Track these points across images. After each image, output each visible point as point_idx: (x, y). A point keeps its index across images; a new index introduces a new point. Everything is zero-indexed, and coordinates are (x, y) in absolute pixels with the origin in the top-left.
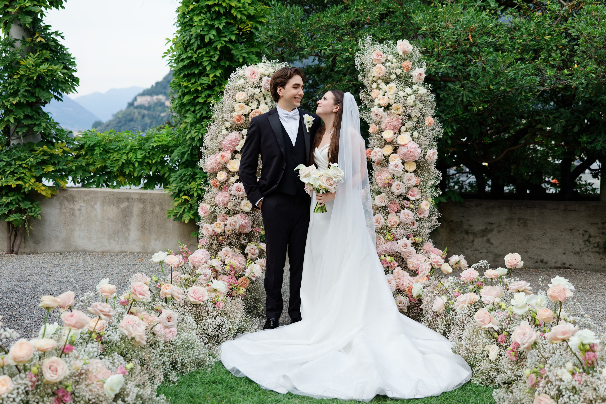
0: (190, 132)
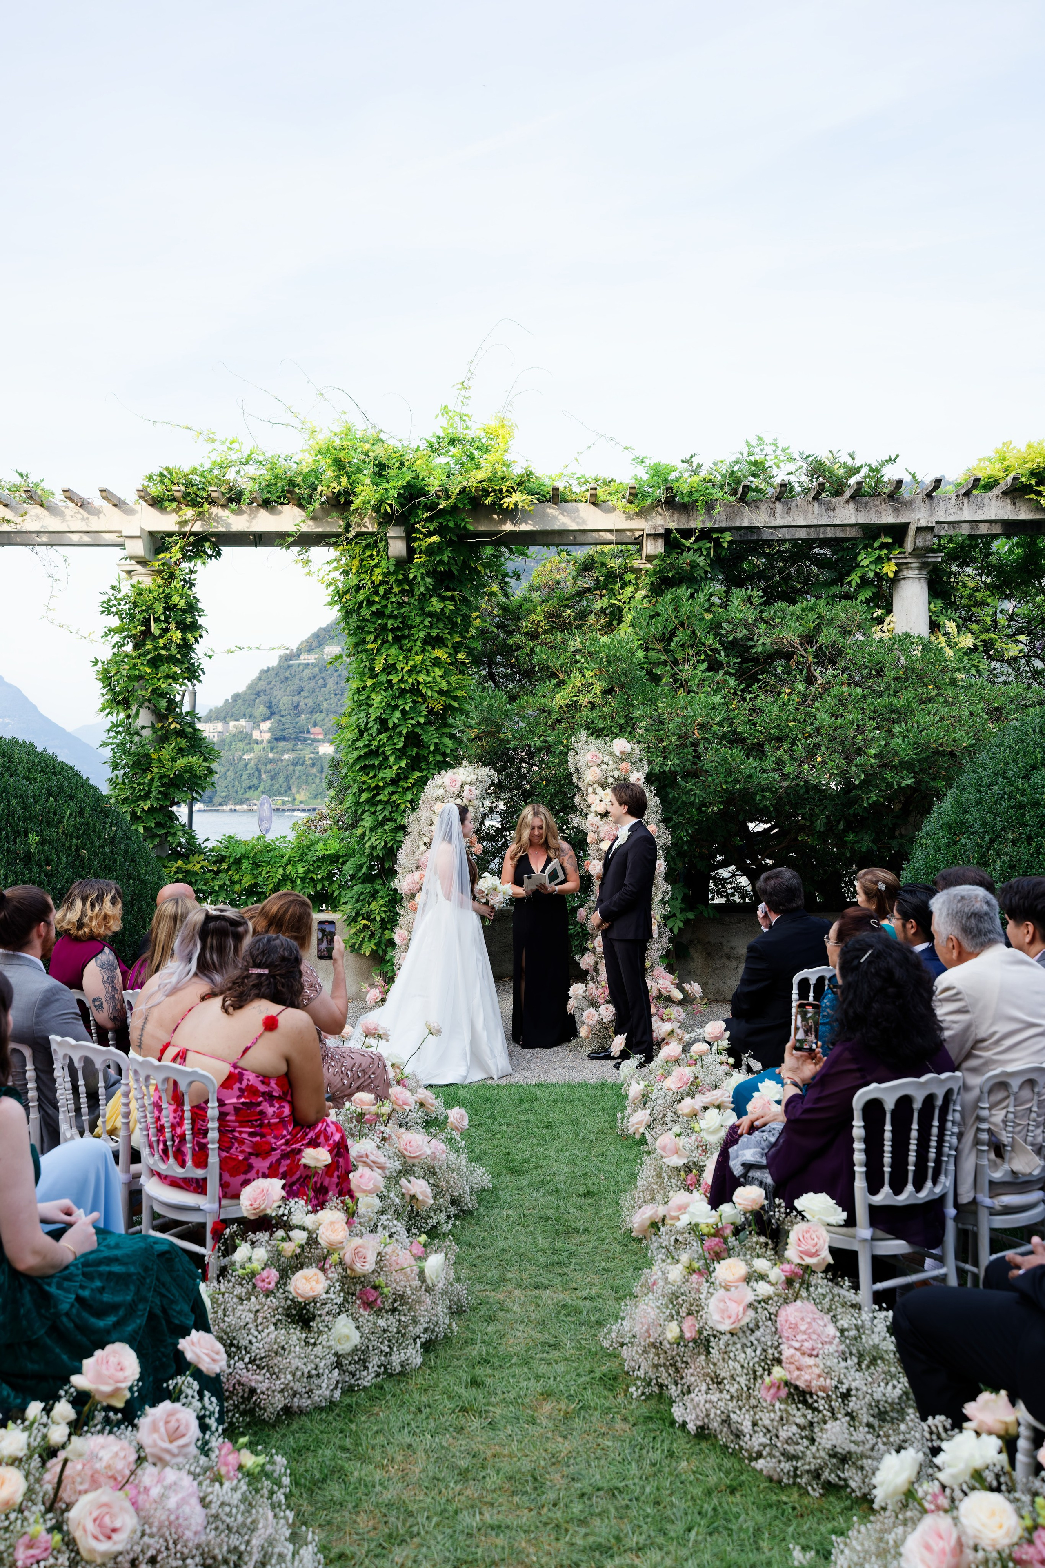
0: (369, 839)
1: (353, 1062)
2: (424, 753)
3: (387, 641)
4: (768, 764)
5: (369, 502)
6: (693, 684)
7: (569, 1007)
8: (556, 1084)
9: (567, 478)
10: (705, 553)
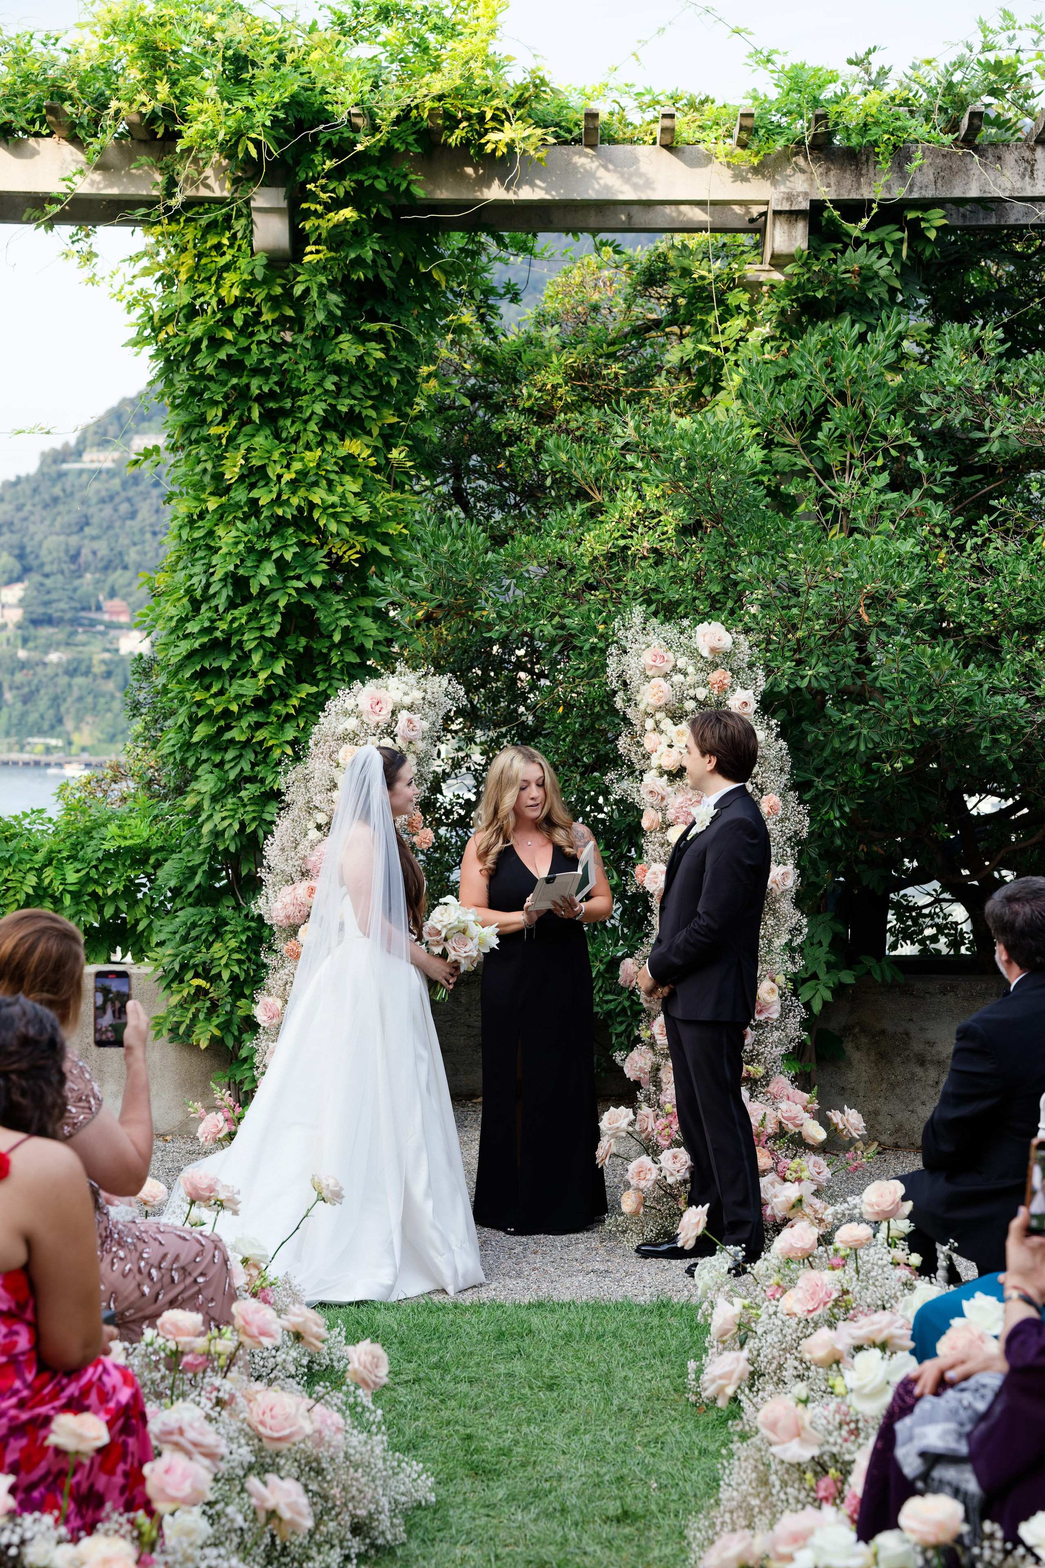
0: (210, 816)
1: (162, 1251)
2: (321, 646)
3: (250, 421)
4: (1005, 677)
5: (213, 135)
6: (860, 515)
7: (600, 1153)
8: (570, 1305)
9: (615, 95)
10: (890, 251)
